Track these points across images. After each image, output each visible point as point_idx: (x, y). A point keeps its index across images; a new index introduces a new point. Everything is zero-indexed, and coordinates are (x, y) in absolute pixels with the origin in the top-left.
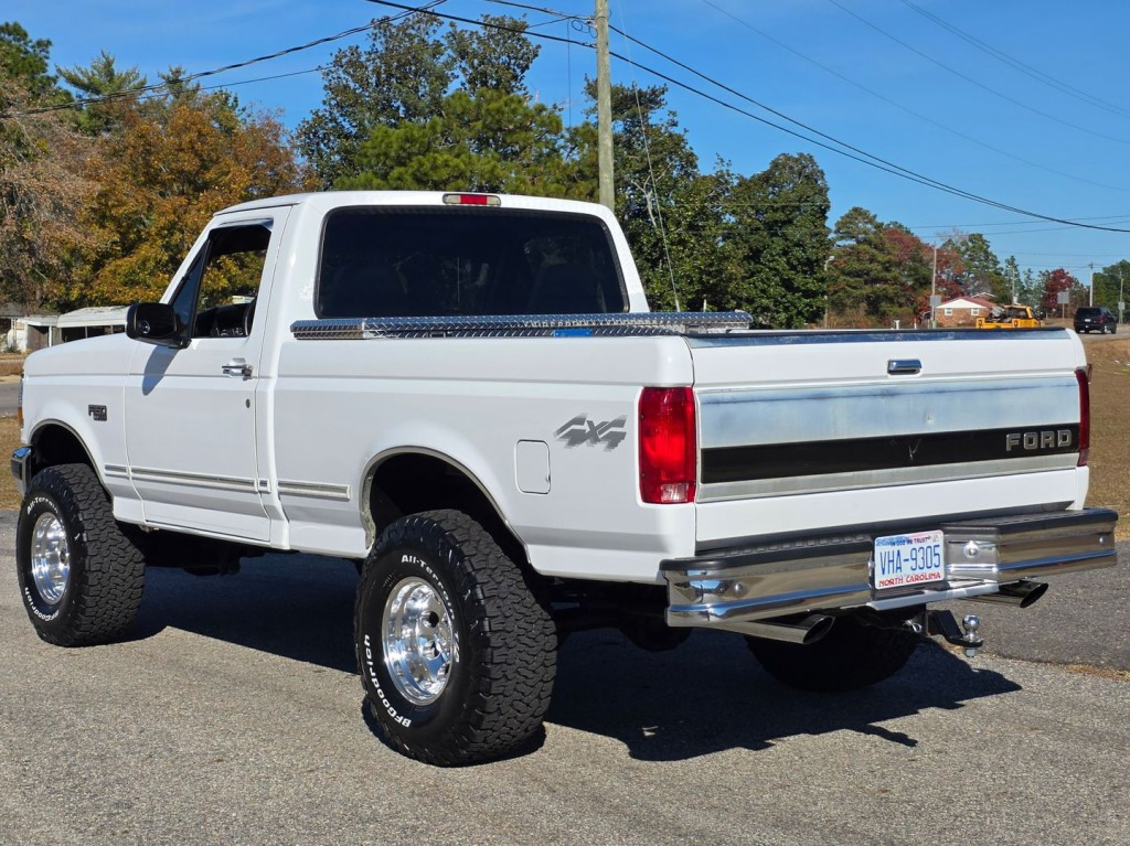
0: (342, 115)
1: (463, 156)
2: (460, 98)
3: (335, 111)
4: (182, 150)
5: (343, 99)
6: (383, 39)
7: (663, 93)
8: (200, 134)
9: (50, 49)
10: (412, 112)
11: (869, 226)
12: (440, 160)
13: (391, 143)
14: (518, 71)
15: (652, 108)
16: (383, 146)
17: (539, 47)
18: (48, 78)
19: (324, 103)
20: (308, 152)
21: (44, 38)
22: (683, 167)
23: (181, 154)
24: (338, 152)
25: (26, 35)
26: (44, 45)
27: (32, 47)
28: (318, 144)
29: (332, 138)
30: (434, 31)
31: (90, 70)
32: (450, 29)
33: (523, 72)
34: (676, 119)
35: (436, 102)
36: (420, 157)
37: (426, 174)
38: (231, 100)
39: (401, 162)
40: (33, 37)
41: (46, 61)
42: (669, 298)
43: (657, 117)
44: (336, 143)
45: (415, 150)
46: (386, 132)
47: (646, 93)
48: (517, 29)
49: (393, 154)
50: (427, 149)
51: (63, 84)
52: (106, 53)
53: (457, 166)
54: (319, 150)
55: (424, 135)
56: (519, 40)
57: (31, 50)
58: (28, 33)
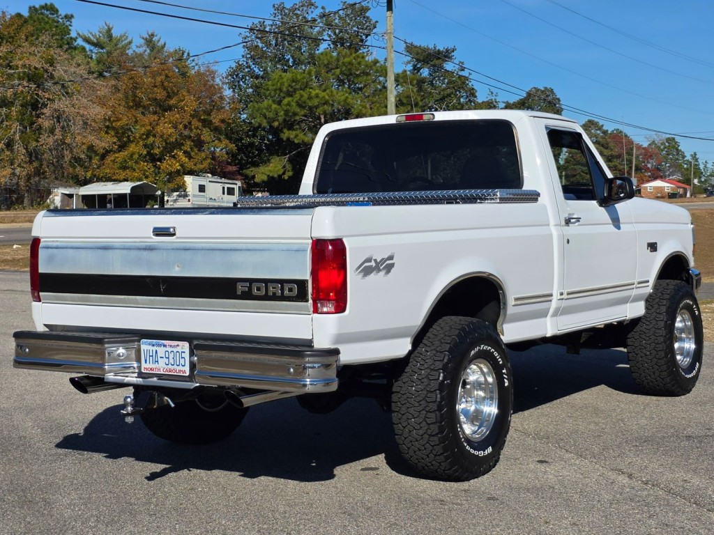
0: (254, 64)
1: (328, 91)
2: (326, 55)
3: (250, 61)
4: (156, 86)
5: (256, 55)
6: (280, 17)
7: (453, 51)
8: (167, 76)
9: (73, 20)
10: (297, 63)
11: (599, 132)
12: (313, 93)
13: (283, 82)
14: (364, 37)
15: (446, 61)
16: (279, 84)
17: (377, 22)
18: (71, 38)
19: (243, 56)
20: (233, 86)
21: (69, 13)
22: (467, 97)
23: (155, 89)
24: (251, 87)
25: (57, 11)
26: (69, 17)
27: (62, 19)
28: (239, 82)
29: (247, 78)
30: (312, 12)
31: (97, 34)
32: (322, 11)
33: (366, 37)
34: (463, 66)
35: (312, 56)
36: (301, 92)
37: (305, 102)
38: (186, 55)
39: (289, 94)
41: (70, 28)
43: (449, 66)
44: (250, 81)
45: (298, 87)
46: (280, 76)
47: (443, 51)
48: (363, 10)
49: (285, 89)
50: (306, 86)
51: (80, 42)
52: (108, 23)
53: (324, 97)
54: (239, 85)
55: (304, 78)
56: (364, 17)
57: (61, 20)
58: (59, 10)
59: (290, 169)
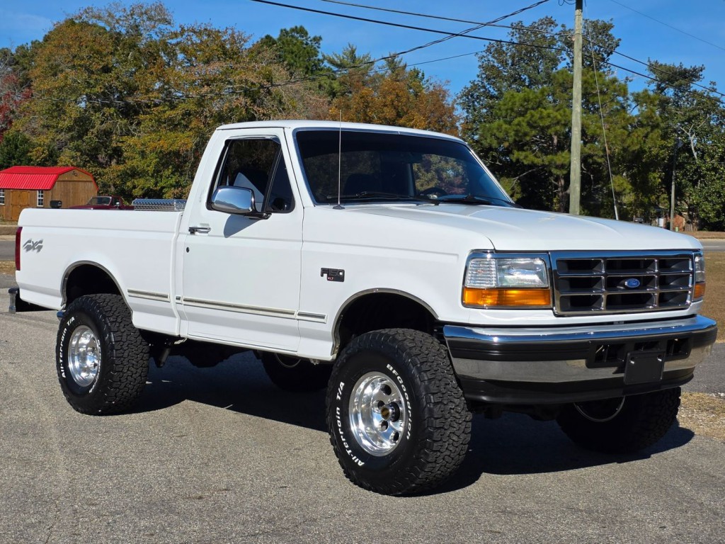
0: (489, 84)
1: (561, 112)
2: (562, 73)
3: (485, 81)
4: (385, 106)
5: (491, 73)
6: (518, 36)
7: (701, 70)
8: (397, 96)
9: (321, 42)
10: (533, 82)
12: (545, 113)
13: (515, 102)
14: (605, 56)
15: (693, 80)
16: (510, 104)
17: (620, 40)
18: (319, 60)
19: (478, 76)
20: (468, 106)
21: (318, 36)
22: (718, 119)
23: (385, 108)
24: (485, 108)
25: (307, 33)
26: (317, 40)
27: (311, 41)
28: (473, 102)
29: (482, 98)
30: (552, 30)
31: (342, 55)
32: (562, 29)
33: (608, 56)
34: (715, 87)
35: (548, 75)
36: (532, 111)
37: (536, 122)
38: (420, 75)
39: (522, 114)
40: (311, 35)
41: (319, 50)
42: (703, 206)
43: (696, 86)
44: (486, 101)
45: (530, 106)
46: (512, 95)
47: (690, 71)
48: (606, 28)
49: (516, 109)
50: (540, 104)
51: (326, 64)
52: (351, 44)
53: (556, 117)
54: (474, 106)
55: (536, 97)
56: (607, 35)
57: (309, 42)
58: (309, 32)
59: (519, 191)
